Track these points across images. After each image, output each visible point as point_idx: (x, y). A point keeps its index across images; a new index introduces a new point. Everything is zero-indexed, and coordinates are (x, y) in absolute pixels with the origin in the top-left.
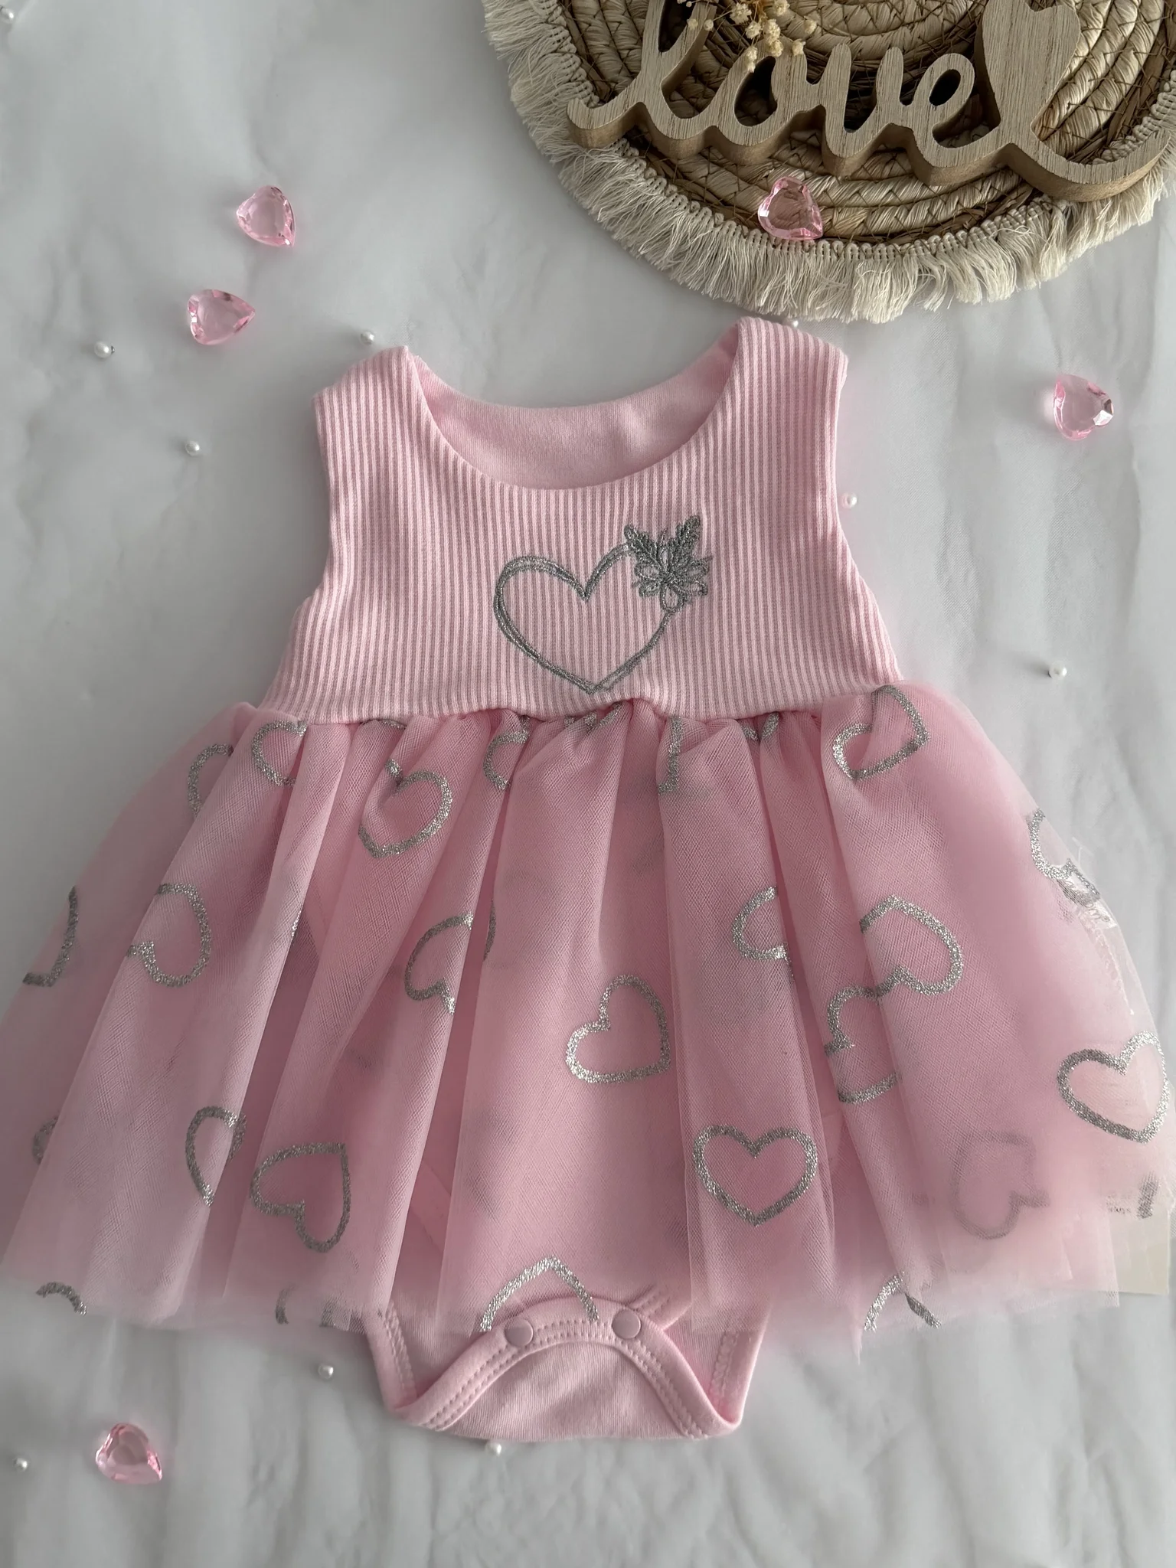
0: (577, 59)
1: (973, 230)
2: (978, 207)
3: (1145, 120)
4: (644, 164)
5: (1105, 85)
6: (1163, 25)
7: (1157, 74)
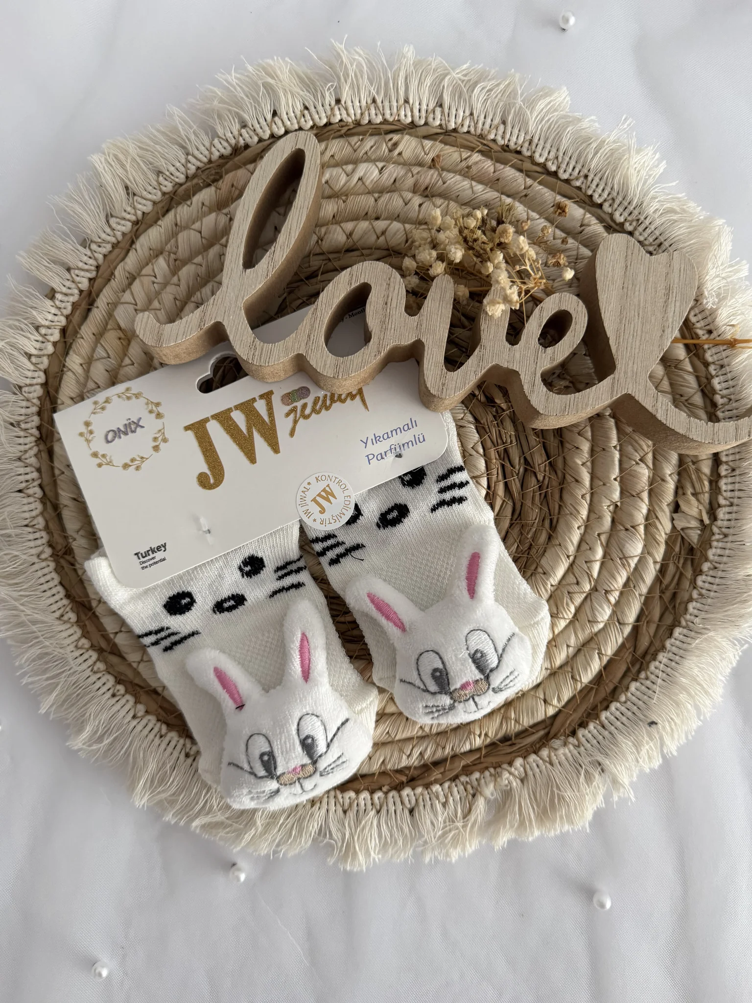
0: (39, 506)
1: (391, 794)
2: (399, 771)
3: (591, 726)
4: (79, 632)
5: (561, 677)
6: (636, 629)
7: (616, 680)
